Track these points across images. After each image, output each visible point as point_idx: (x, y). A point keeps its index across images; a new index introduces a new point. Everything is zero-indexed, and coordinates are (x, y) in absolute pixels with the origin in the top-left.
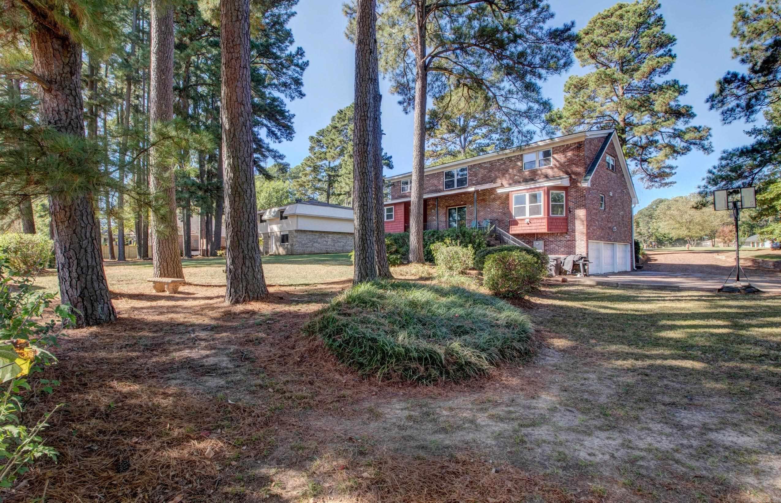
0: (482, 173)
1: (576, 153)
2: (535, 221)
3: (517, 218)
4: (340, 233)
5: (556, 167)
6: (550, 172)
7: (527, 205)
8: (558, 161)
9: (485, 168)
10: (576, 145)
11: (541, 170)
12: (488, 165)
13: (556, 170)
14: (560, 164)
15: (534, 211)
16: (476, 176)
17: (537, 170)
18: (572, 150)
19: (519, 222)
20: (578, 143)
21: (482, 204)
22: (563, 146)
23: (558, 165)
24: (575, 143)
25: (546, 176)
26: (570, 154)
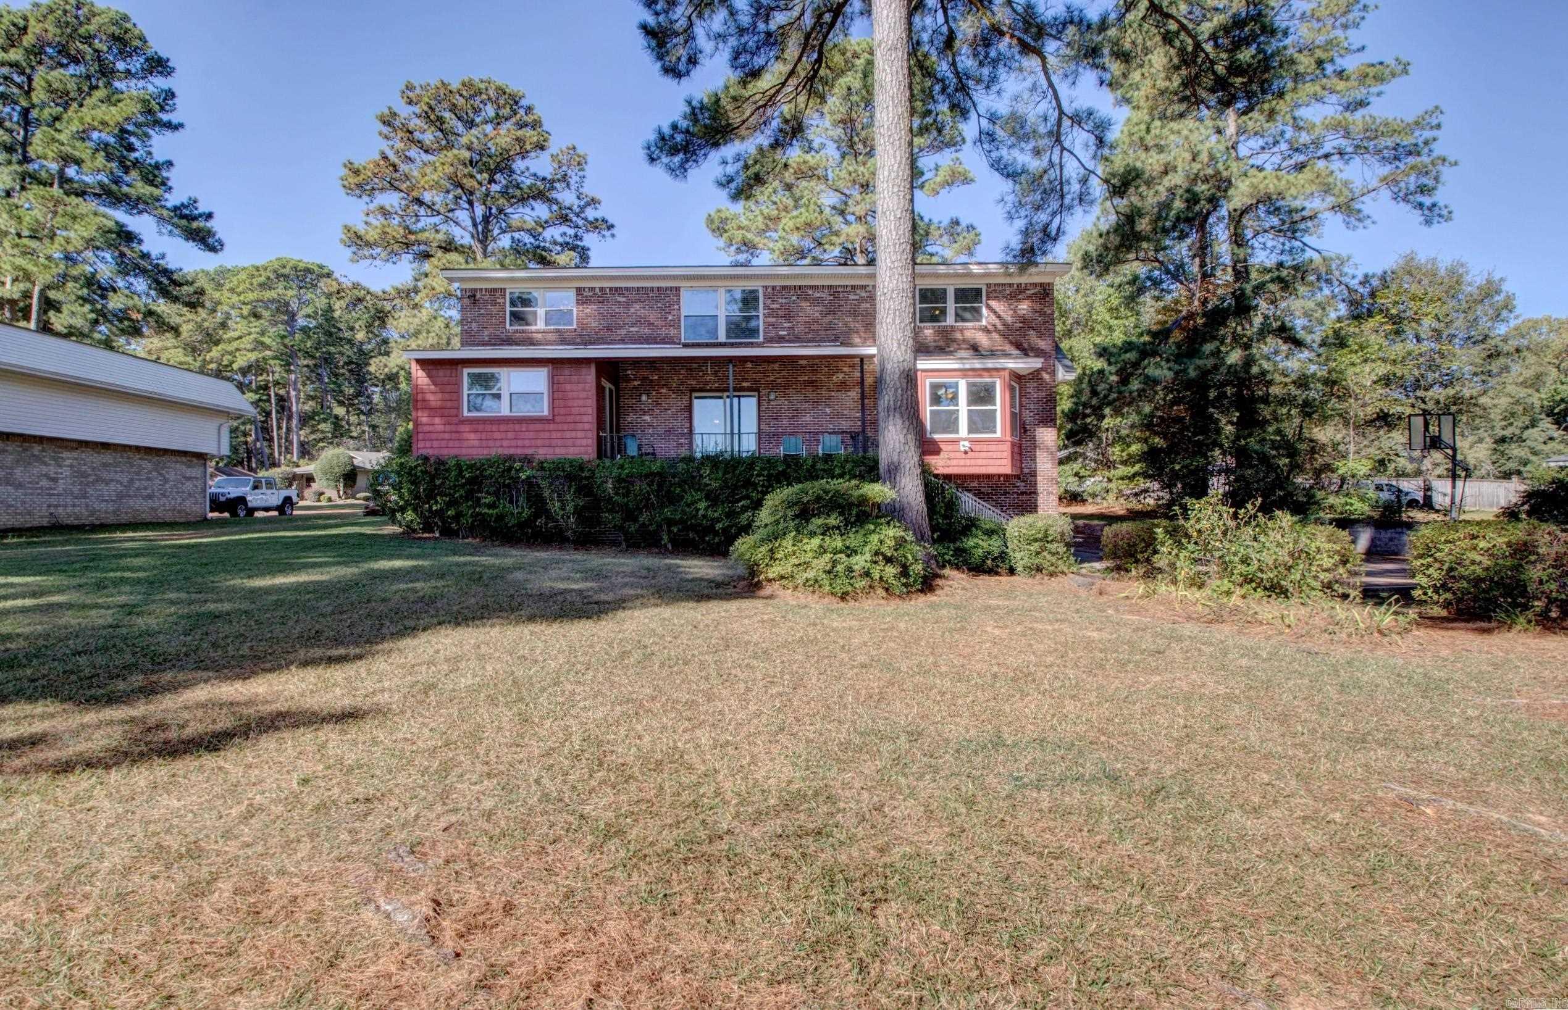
0: (809, 311)
1: (1037, 307)
2: (985, 447)
3: (936, 436)
4: (105, 446)
5: (996, 330)
6: (983, 339)
7: (963, 408)
8: (999, 317)
9: (818, 301)
10: (1038, 289)
11: (962, 331)
12: (824, 295)
13: (996, 336)
14: (1005, 324)
15: (981, 422)
16: (788, 317)
17: (952, 329)
18: (1029, 298)
19: (942, 446)
20: (1042, 285)
21: (809, 392)
22: (1010, 285)
23: (1000, 327)
24: (1035, 285)
25: (975, 348)
26: (1024, 307)
